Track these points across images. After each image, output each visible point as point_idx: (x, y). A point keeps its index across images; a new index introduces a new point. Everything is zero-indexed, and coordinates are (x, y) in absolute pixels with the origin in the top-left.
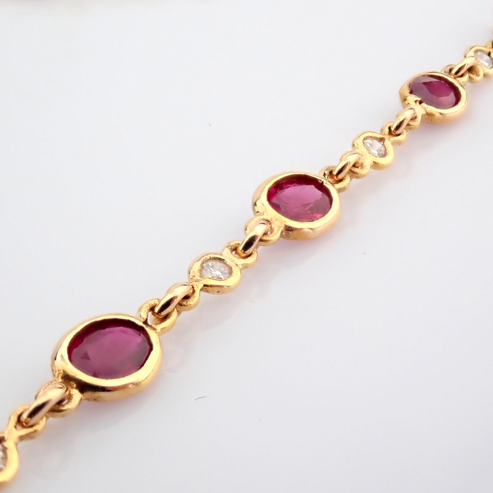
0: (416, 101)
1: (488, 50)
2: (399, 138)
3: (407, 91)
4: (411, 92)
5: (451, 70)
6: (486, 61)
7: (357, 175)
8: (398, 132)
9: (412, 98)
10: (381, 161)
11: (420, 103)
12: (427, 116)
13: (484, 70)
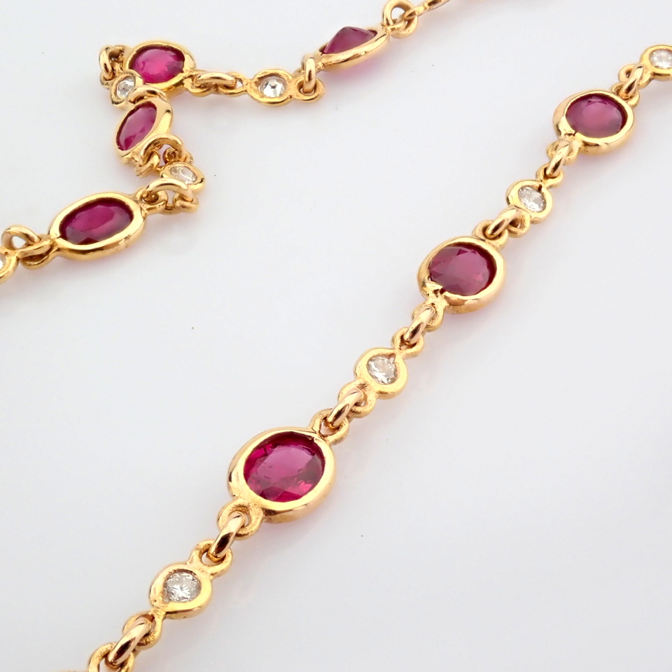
0: (435, 292)
1: (537, 184)
2: (414, 349)
3: (425, 275)
4: (430, 277)
5: (485, 229)
6: (535, 201)
7: (358, 415)
8: (412, 342)
9: (432, 286)
10: (389, 389)
11: (442, 291)
12: (451, 307)
13: (531, 216)
